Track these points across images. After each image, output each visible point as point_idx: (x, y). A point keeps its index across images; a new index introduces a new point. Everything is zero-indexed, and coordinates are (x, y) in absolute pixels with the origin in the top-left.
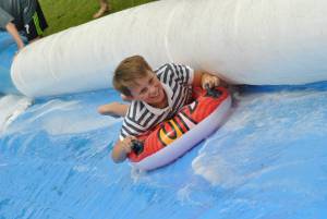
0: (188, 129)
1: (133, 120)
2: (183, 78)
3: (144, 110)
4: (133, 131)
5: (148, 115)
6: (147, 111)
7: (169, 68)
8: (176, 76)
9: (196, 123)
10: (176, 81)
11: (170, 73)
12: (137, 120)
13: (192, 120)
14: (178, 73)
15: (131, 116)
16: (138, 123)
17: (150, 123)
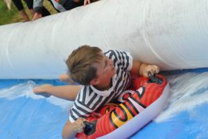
0: (138, 113)
1: (83, 103)
2: (124, 63)
3: (93, 94)
4: (82, 113)
5: (97, 99)
6: (96, 95)
7: (113, 53)
8: (119, 61)
9: (145, 107)
10: (119, 65)
11: (113, 57)
12: (86, 103)
13: (141, 104)
15: (81, 100)
16: (88, 106)
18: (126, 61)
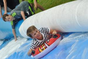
0: (47, 48)
1: (33, 44)
2: (47, 32)
4: (33, 47)
5: (38, 43)
6: (37, 41)
8: (45, 31)
9: (49, 46)
10: (45, 32)
11: (43, 30)
12: (34, 44)
14: (45, 30)
15: (33, 43)
17: (38, 45)
18: (47, 31)
